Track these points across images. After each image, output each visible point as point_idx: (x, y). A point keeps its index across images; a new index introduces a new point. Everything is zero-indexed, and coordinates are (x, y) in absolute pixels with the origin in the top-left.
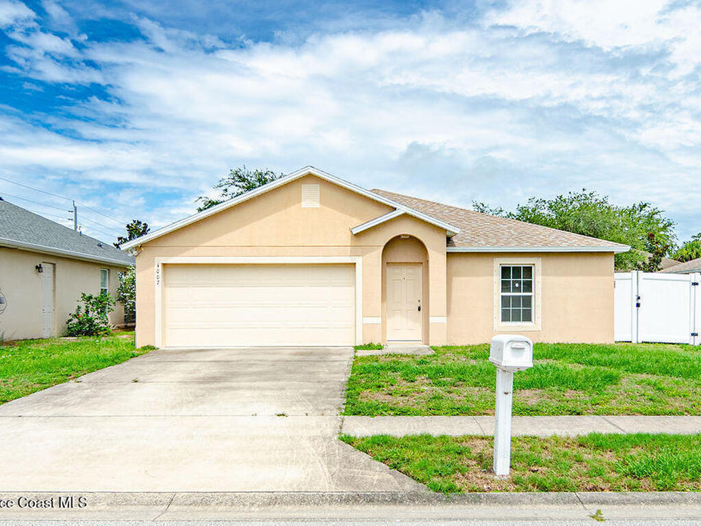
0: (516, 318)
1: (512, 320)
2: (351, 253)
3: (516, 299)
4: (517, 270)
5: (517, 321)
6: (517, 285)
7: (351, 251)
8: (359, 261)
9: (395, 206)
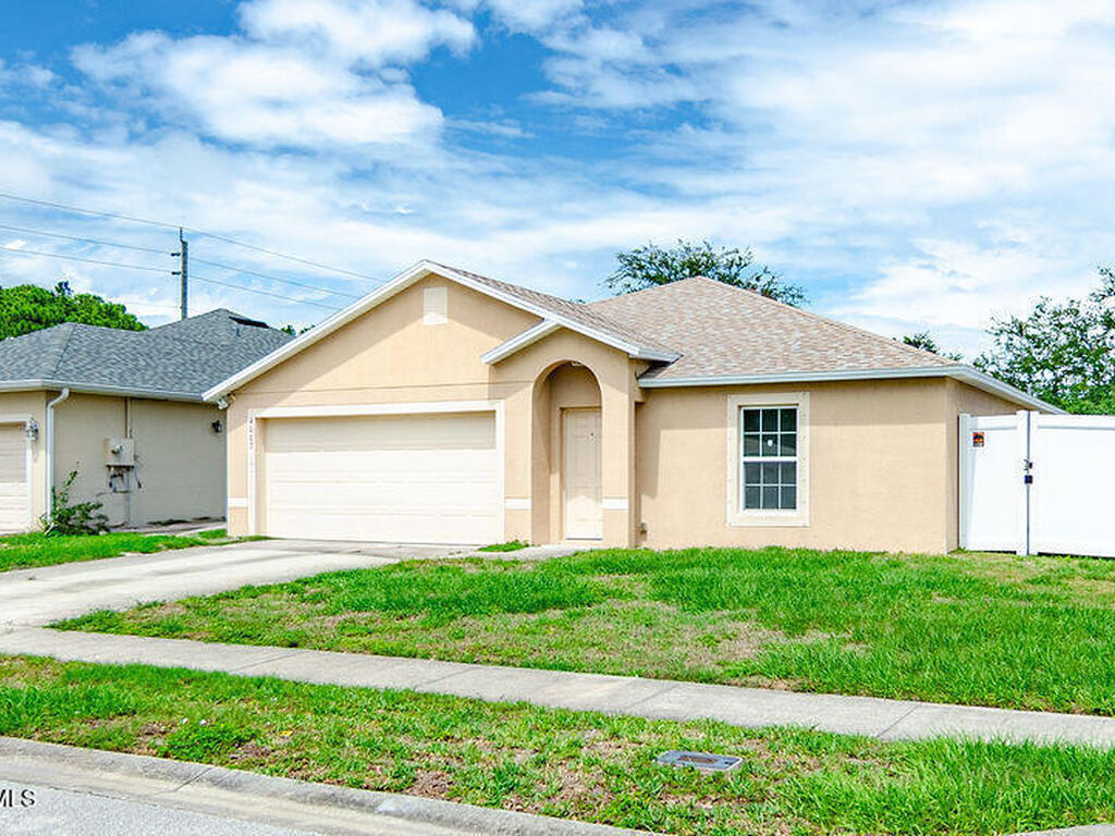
0: (770, 503)
1: (764, 507)
2: (489, 395)
3: (771, 469)
4: (770, 415)
5: (773, 508)
6: (770, 443)
7: (489, 391)
8: (499, 407)
9: (542, 315)
